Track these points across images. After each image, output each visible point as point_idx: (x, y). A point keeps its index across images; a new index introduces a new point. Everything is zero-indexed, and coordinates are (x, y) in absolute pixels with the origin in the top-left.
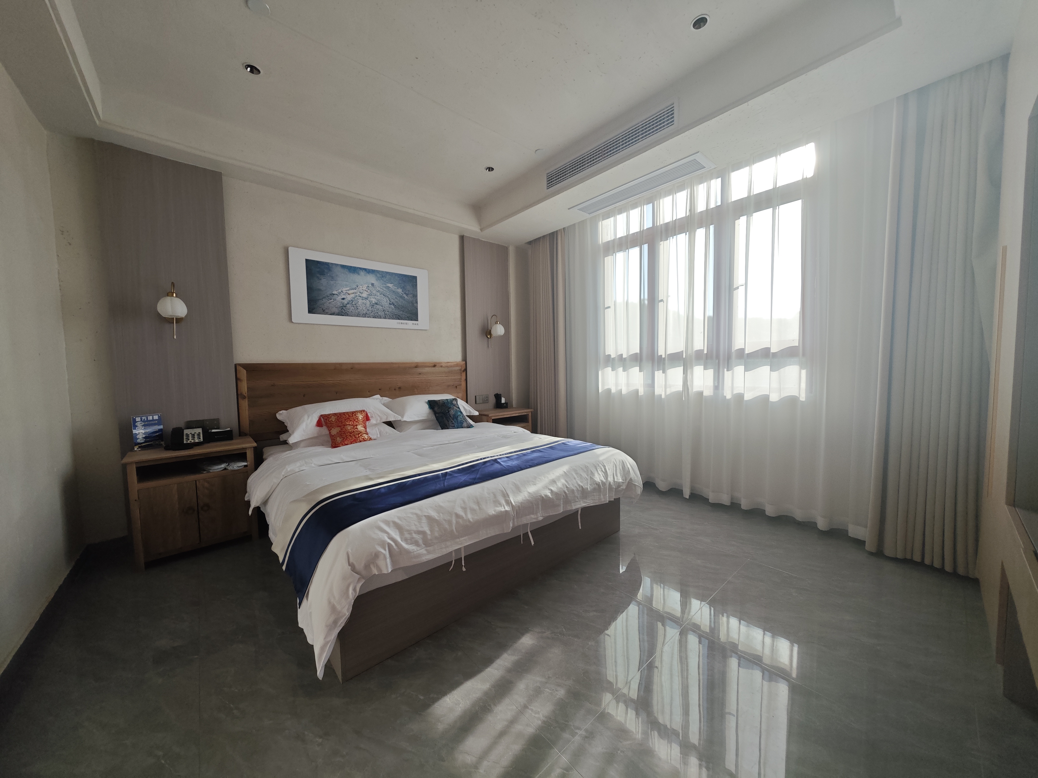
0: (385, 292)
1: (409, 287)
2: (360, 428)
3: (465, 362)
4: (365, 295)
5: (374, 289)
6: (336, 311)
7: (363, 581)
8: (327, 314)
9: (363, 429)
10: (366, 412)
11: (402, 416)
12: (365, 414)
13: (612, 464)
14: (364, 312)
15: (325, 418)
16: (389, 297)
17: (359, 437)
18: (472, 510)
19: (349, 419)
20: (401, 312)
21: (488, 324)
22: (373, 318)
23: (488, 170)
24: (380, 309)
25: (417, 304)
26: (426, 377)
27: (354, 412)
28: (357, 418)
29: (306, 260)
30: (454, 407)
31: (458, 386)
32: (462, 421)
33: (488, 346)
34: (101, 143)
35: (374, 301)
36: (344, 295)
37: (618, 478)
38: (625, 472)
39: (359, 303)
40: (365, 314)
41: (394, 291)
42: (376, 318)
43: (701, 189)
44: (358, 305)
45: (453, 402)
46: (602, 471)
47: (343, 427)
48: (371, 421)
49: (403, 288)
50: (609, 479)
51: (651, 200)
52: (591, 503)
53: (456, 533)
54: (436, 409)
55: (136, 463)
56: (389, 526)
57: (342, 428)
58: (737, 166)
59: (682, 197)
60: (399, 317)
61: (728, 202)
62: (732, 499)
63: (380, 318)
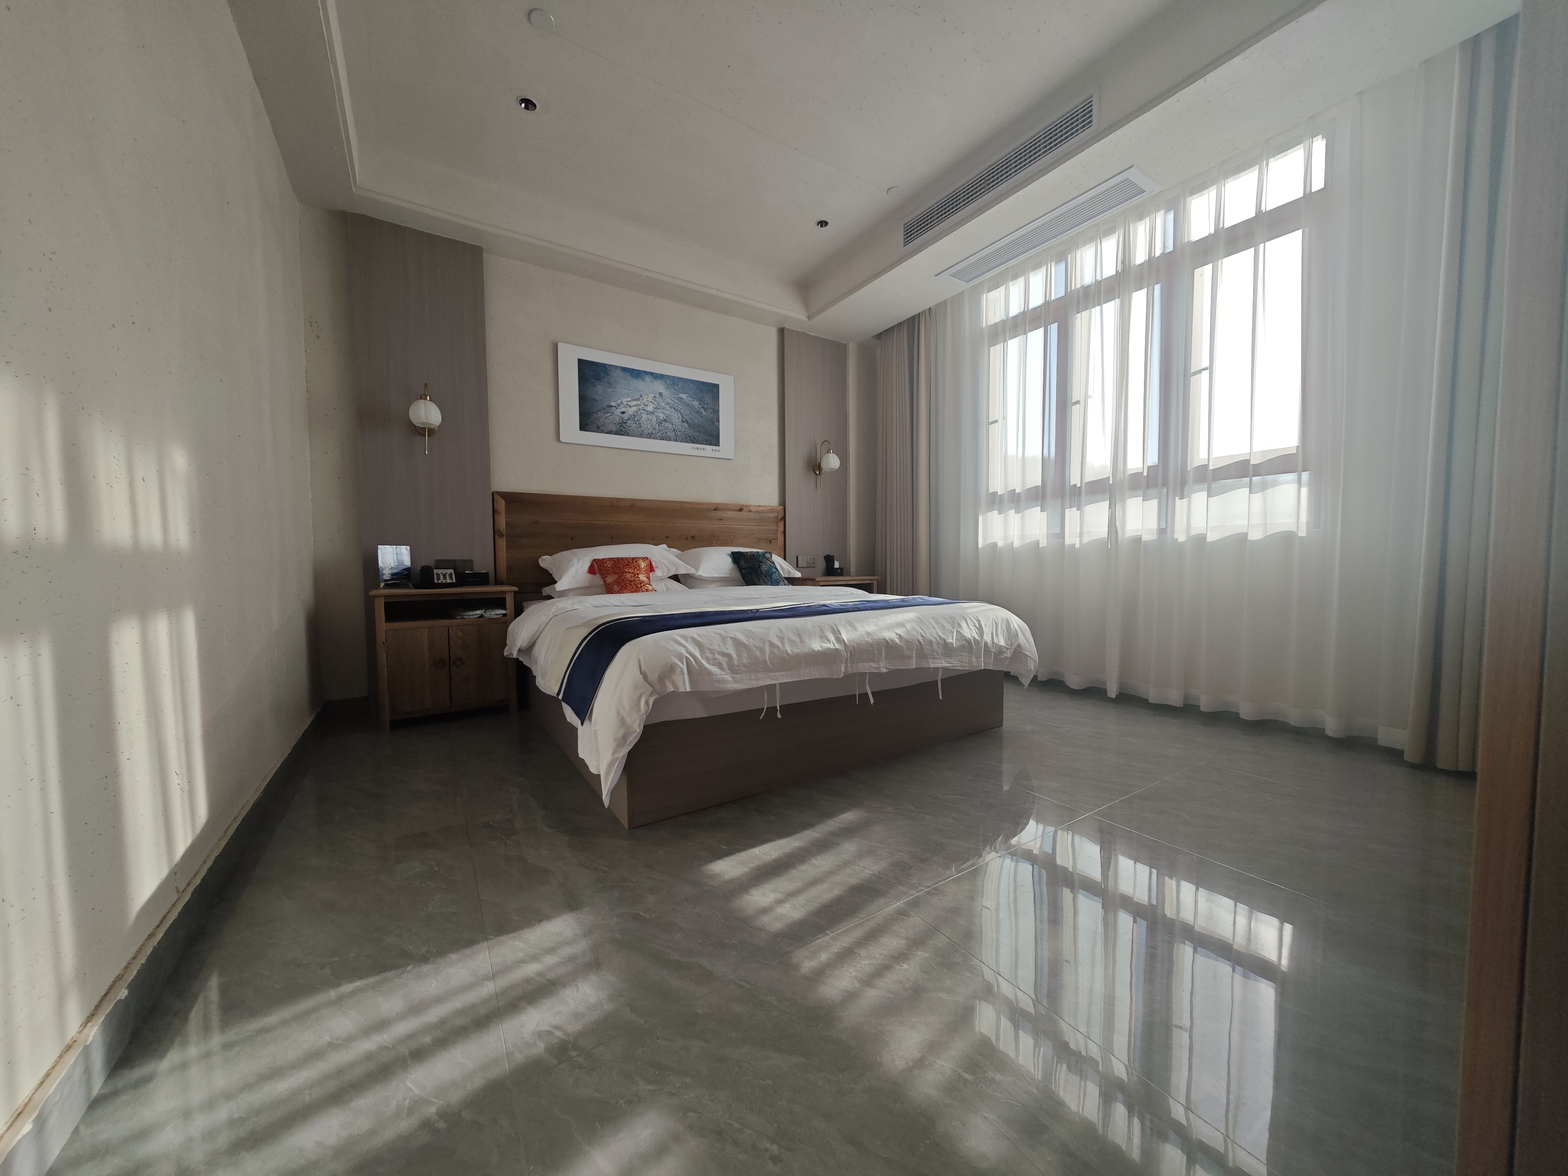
0: (677, 405)
1: (708, 399)
2: (642, 577)
3: (783, 507)
4: (650, 408)
5: (662, 400)
6: (614, 428)
7: (656, 696)
8: (602, 432)
9: (646, 579)
10: (650, 560)
11: (697, 570)
12: (649, 562)
13: (991, 620)
14: (649, 431)
15: (599, 563)
16: (682, 411)
17: (641, 587)
18: (792, 642)
19: (627, 565)
20: (697, 434)
21: (816, 454)
22: (661, 439)
23: (819, 226)
24: (669, 428)
25: (719, 422)
26: (729, 524)
27: (636, 558)
28: (639, 566)
29: (579, 360)
30: (767, 561)
31: (772, 541)
32: (777, 580)
33: (816, 487)
34: (353, 215)
35: (662, 416)
36: (624, 407)
37: (1000, 641)
38: (1011, 635)
39: (643, 419)
40: (650, 433)
41: (688, 404)
42: (664, 440)
43: (1141, 230)
44: (641, 422)
45: (766, 555)
46: (975, 626)
47: (622, 575)
48: (656, 572)
49: (701, 401)
50: (985, 637)
51: (1061, 257)
52: (958, 665)
53: (770, 665)
54: (742, 563)
55: (385, 596)
56: (687, 641)
57: (620, 575)
58: (1198, 188)
59: (1110, 246)
60: (694, 440)
61: (1183, 243)
62: (1186, 697)
63: (670, 440)
